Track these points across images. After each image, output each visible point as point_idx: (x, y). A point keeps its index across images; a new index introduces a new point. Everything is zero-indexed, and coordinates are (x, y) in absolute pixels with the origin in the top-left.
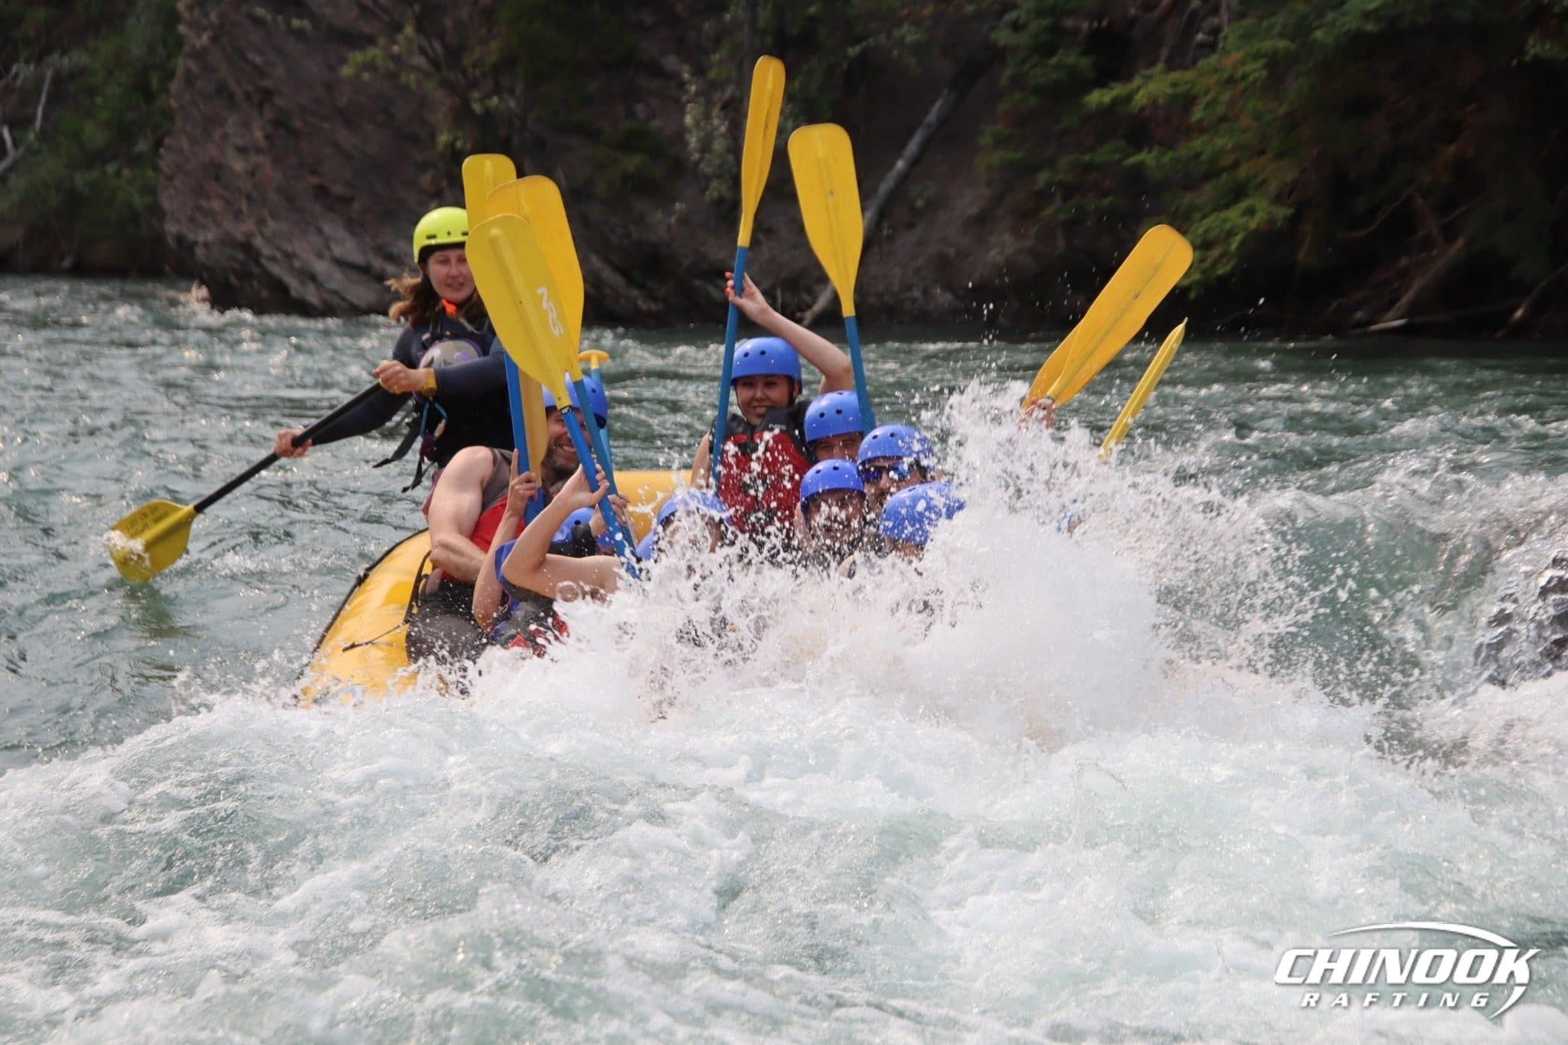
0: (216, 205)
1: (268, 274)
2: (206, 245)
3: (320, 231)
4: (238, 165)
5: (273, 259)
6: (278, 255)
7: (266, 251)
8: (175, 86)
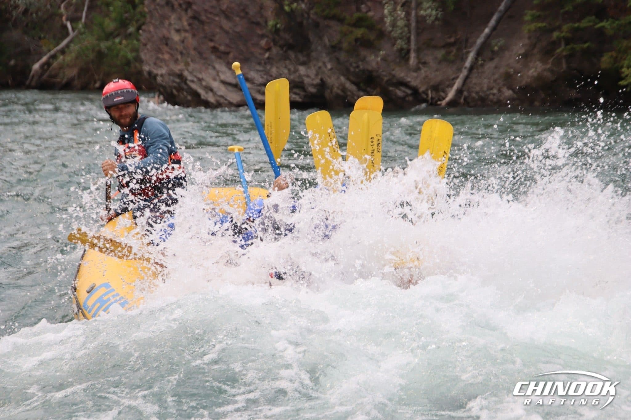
0: (167, 57)
1: (190, 88)
2: (162, 75)
3: (214, 68)
4: (176, 38)
5: (192, 81)
6: (195, 80)
7: (190, 78)
8: (147, 2)
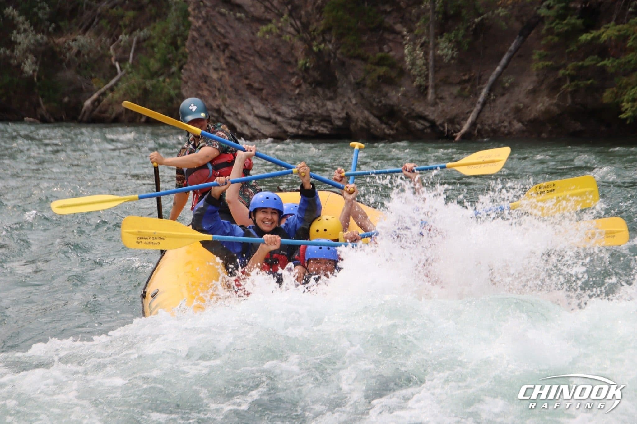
0: (205, 93)
3: (249, 103)
4: (215, 76)
5: (229, 115)
6: (232, 114)
7: (227, 112)
8: (187, 43)
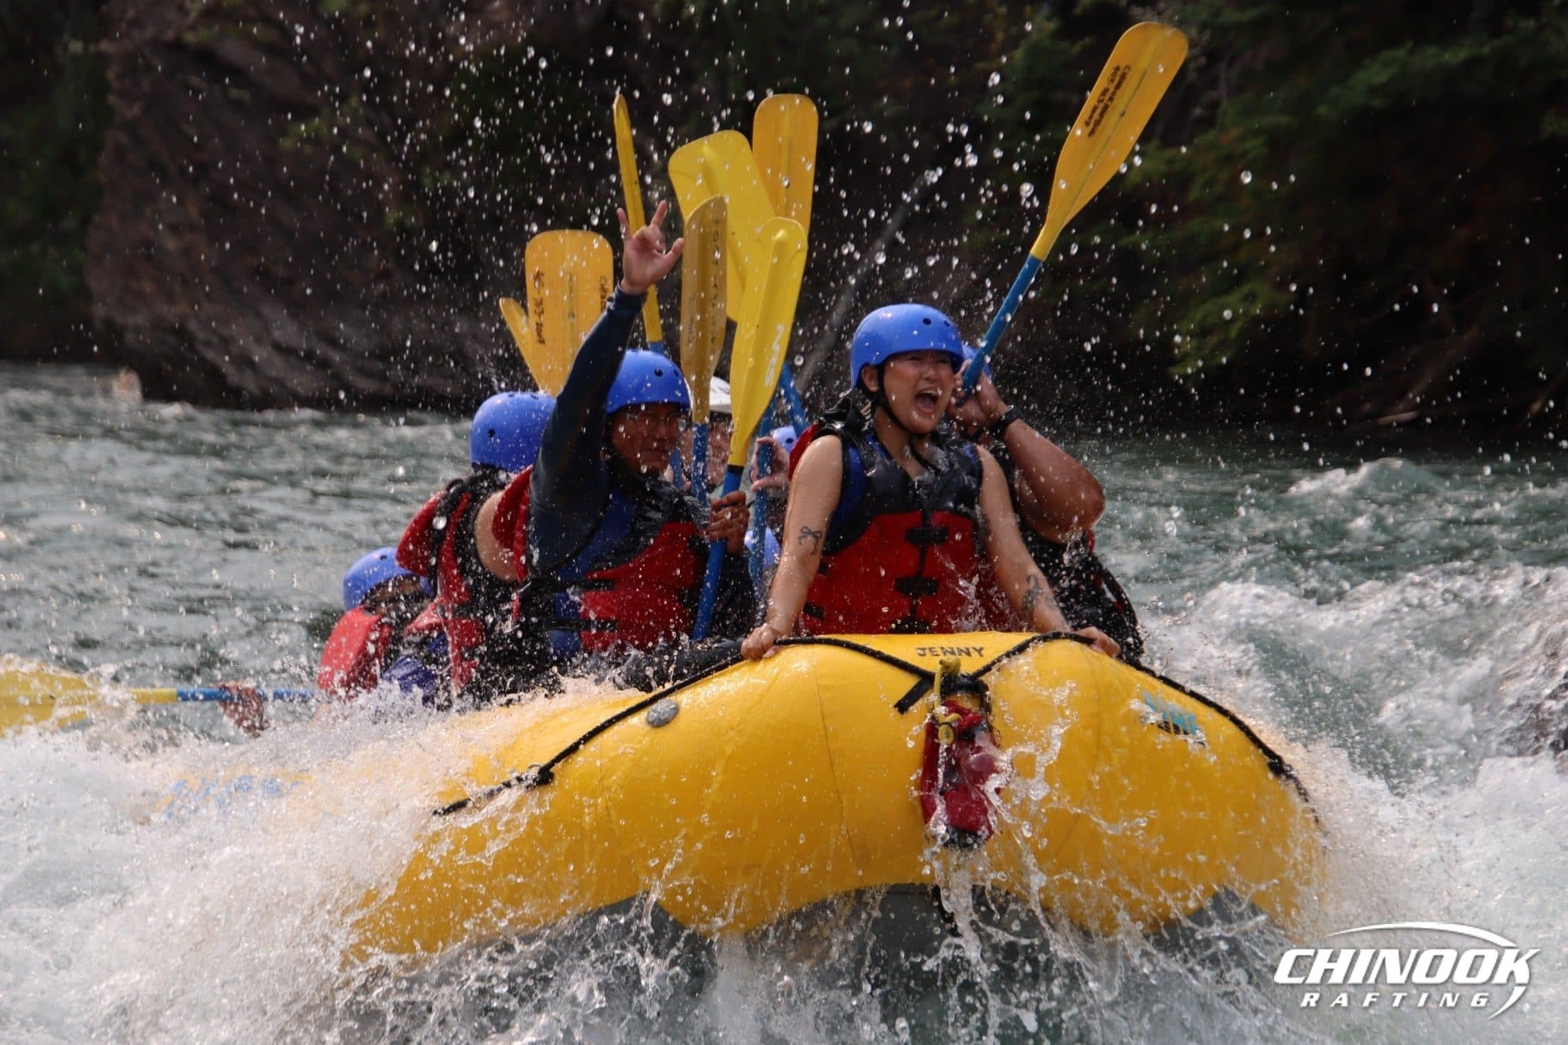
0: (148, 287)
1: (202, 359)
2: (137, 330)
3: (258, 315)
4: (171, 244)
5: (208, 344)
7: (201, 335)
8: (103, 159)
